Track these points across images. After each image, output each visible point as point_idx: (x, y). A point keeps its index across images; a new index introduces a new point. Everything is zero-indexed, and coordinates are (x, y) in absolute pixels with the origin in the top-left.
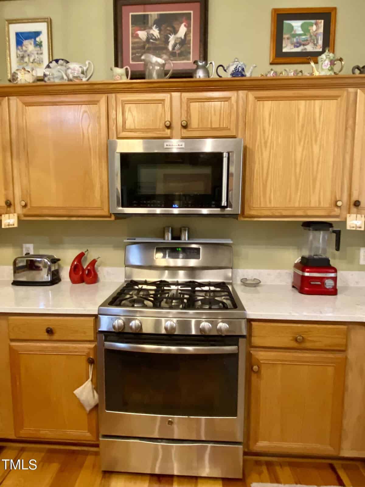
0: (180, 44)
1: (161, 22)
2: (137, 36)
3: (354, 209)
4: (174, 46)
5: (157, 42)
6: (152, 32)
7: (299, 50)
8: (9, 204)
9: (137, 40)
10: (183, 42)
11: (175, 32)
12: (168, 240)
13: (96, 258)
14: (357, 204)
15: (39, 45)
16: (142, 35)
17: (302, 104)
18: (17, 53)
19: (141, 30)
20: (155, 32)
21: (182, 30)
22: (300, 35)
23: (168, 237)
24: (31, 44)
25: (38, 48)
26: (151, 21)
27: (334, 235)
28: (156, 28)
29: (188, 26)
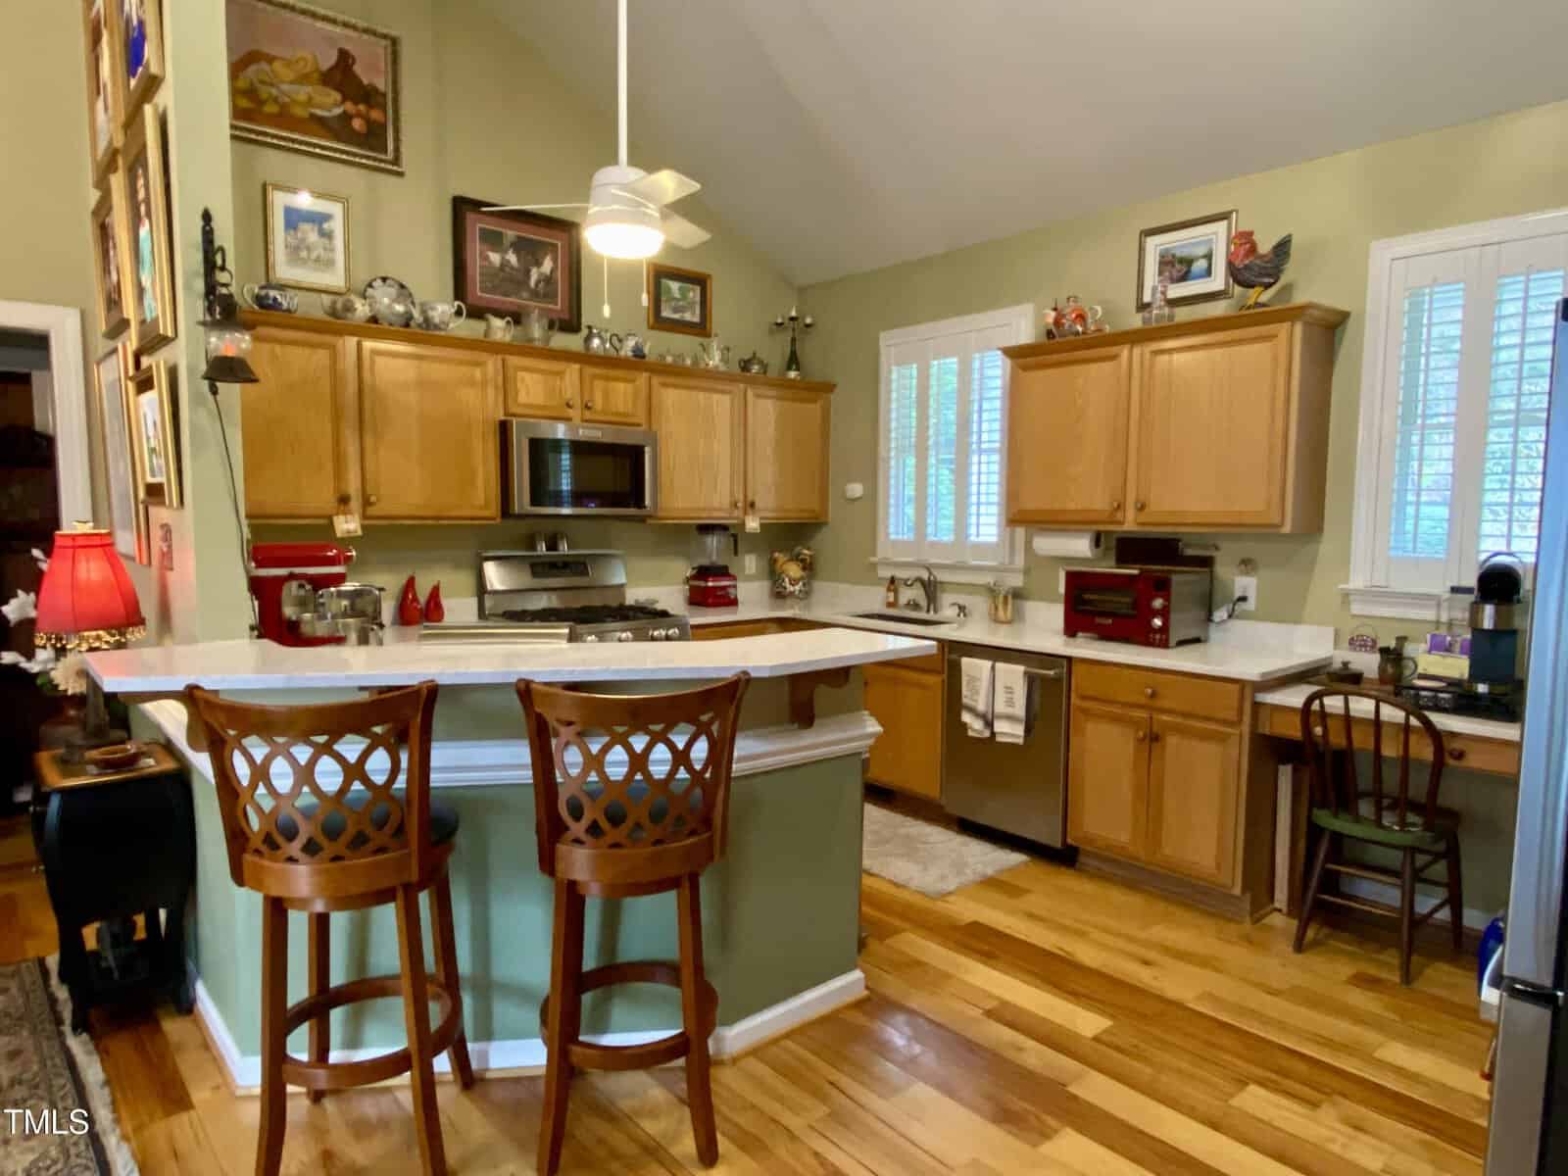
0: (544, 281)
1: (519, 246)
2: (487, 258)
3: (749, 510)
4: (538, 283)
5: (514, 273)
6: (507, 257)
7: (676, 316)
8: (344, 500)
9: (487, 263)
10: (548, 280)
11: (539, 264)
12: (542, 550)
13: (435, 583)
14: (752, 505)
15: (327, 235)
16: (495, 258)
17: (701, 395)
18: (286, 239)
19: (493, 251)
20: (512, 258)
21: (547, 265)
22: (678, 300)
23: (542, 548)
24: (313, 230)
25: (325, 241)
26: (506, 242)
27: (732, 539)
28: (513, 253)
29: (555, 261)
